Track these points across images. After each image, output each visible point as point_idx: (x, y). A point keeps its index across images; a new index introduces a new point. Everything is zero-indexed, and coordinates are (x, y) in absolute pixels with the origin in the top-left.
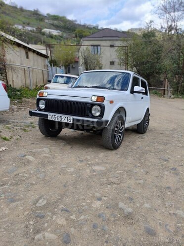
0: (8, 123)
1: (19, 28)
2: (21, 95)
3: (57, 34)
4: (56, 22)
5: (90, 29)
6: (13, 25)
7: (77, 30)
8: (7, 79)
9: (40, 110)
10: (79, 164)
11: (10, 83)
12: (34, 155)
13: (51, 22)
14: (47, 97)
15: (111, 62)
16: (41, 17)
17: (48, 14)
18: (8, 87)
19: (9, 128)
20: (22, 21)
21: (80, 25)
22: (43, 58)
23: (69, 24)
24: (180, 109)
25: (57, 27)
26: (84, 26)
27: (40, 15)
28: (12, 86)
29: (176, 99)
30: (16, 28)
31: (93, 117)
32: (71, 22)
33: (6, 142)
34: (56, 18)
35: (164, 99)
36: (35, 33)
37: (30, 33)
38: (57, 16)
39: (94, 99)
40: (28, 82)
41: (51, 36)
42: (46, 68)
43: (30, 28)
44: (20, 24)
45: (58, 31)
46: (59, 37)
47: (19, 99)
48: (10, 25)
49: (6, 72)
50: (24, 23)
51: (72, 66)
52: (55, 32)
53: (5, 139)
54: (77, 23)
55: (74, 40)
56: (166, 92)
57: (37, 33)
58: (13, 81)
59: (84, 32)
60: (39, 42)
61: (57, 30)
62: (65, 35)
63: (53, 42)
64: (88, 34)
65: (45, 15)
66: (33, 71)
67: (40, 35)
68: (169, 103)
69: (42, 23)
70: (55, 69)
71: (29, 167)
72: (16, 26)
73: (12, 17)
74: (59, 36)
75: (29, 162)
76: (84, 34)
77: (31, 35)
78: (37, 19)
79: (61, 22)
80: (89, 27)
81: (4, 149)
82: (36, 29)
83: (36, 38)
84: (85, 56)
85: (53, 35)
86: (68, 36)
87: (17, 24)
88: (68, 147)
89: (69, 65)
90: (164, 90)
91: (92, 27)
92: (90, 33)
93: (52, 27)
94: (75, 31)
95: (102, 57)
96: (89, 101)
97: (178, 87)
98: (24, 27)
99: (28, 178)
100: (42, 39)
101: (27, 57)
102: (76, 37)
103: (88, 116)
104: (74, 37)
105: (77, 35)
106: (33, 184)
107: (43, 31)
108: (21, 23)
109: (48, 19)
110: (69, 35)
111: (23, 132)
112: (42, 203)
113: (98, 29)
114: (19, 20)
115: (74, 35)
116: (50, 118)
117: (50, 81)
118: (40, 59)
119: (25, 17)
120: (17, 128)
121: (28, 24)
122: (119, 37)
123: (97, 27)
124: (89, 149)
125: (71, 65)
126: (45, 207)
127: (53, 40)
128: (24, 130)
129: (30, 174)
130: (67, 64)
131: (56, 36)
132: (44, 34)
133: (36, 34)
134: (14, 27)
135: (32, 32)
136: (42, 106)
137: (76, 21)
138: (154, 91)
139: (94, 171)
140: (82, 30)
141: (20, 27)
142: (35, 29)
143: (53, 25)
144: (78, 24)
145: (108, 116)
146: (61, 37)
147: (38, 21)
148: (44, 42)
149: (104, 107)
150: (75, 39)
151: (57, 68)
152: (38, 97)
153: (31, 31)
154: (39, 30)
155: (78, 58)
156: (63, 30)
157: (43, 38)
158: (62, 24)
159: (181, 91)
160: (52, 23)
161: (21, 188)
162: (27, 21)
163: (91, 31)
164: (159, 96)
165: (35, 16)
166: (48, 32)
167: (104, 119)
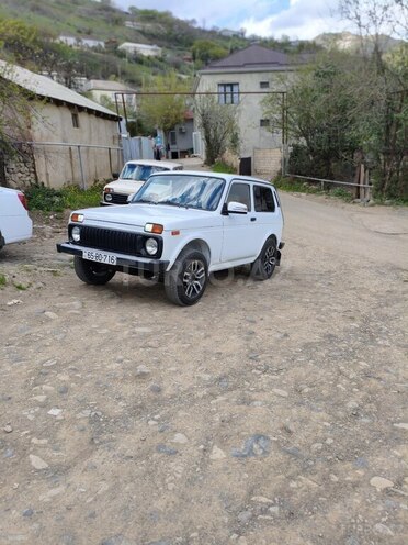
0: (31, 260)
1: (69, 44)
2: (62, 203)
3: (152, 54)
4: (149, 26)
5: (227, 39)
6: (54, 38)
7: (197, 42)
8: (35, 173)
9: (74, 243)
10: (118, 324)
11: (42, 179)
12: (57, 311)
13: (139, 26)
14: (84, 224)
15: (262, 121)
16: (116, 15)
17: (132, 8)
18: (37, 187)
19: (28, 271)
20: (75, 26)
21: (204, 31)
22: (109, 122)
23: (179, 28)
24: (369, 231)
25: (151, 38)
26: (213, 33)
27: (114, 10)
28: (46, 185)
29: (377, 208)
30: (62, 42)
31: (148, 255)
32: (183, 25)
33: (21, 292)
34: (149, 16)
35: (356, 206)
36: (104, 53)
37: (94, 53)
38: (152, 12)
39: (150, 228)
40: (78, 174)
41: (139, 60)
42: (117, 141)
43: (91, 43)
44: (70, 34)
45: (154, 47)
46: (157, 62)
47: (58, 211)
48: (50, 36)
49: (33, 158)
50: (79, 32)
51: (181, 129)
52: (147, 50)
53: (20, 288)
54: (196, 26)
55: (190, 67)
56: (362, 192)
57: (108, 53)
58: (47, 174)
59: (212, 46)
60: (112, 73)
61: (151, 44)
62: (169, 55)
63: (143, 74)
64: (222, 50)
65: (126, 10)
66: (88, 151)
67: (115, 58)
68: (357, 216)
69: (118, 30)
70: (137, 143)
71: (45, 327)
72: (62, 38)
73: (54, 18)
74: (156, 57)
75: (48, 320)
76: (211, 51)
77: (94, 57)
78: (107, 21)
79: (160, 26)
80: (223, 34)
81: (16, 301)
82: (106, 43)
83: (105, 66)
84: (203, 111)
85: (142, 56)
86: (176, 59)
87: (64, 35)
88: (115, 301)
89: (172, 128)
90: (358, 187)
91: (231, 34)
92: (226, 48)
93: (141, 37)
94: (191, 44)
95: (240, 111)
96: (141, 231)
97: (384, 182)
98: (79, 40)
99: (41, 339)
100: (119, 66)
101: (76, 124)
102: (194, 59)
103: (140, 255)
104: (189, 60)
105: (197, 55)
106: (46, 346)
107: (120, 48)
108: (74, 31)
109: (133, 21)
110: (179, 55)
111: (50, 276)
112: (50, 363)
113: (245, 39)
114: (69, 24)
115: (189, 55)
116: (85, 256)
117: (116, 177)
118: (103, 124)
119: (81, 17)
120: (42, 269)
121: (89, 33)
122: (281, 65)
123: (243, 34)
124: (145, 305)
125: (177, 127)
126: (53, 367)
127: (144, 67)
128: (54, 273)
129: (46, 334)
130: (169, 125)
131: (149, 58)
132: (122, 55)
133: (106, 56)
134: (57, 41)
135: (96, 51)
136: (77, 237)
137: (194, 21)
138: (337, 190)
139: (134, 333)
140: (207, 44)
141: (71, 41)
142: (103, 44)
143: (142, 32)
144: (199, 29)
145: (170, 255)
146: (161, 60)
147: (110, 25)
148: (124, 73)
149: (162, 241)
150: (192, 63)
151: (143, 138)
152: (70, 222)
153: (94, 49)
154: (113, 47)
155: (193, 111)
156: (166, 44)
157: (122, 64)
158: (163, 30)
159: (389, 189)
160: (140, 28)
161: (31, 349)
162: (87, 26)
163: (229, 45)
164: (347, 201)
165: (104, 12)
166: (131, 51)
167: (163, 258)
